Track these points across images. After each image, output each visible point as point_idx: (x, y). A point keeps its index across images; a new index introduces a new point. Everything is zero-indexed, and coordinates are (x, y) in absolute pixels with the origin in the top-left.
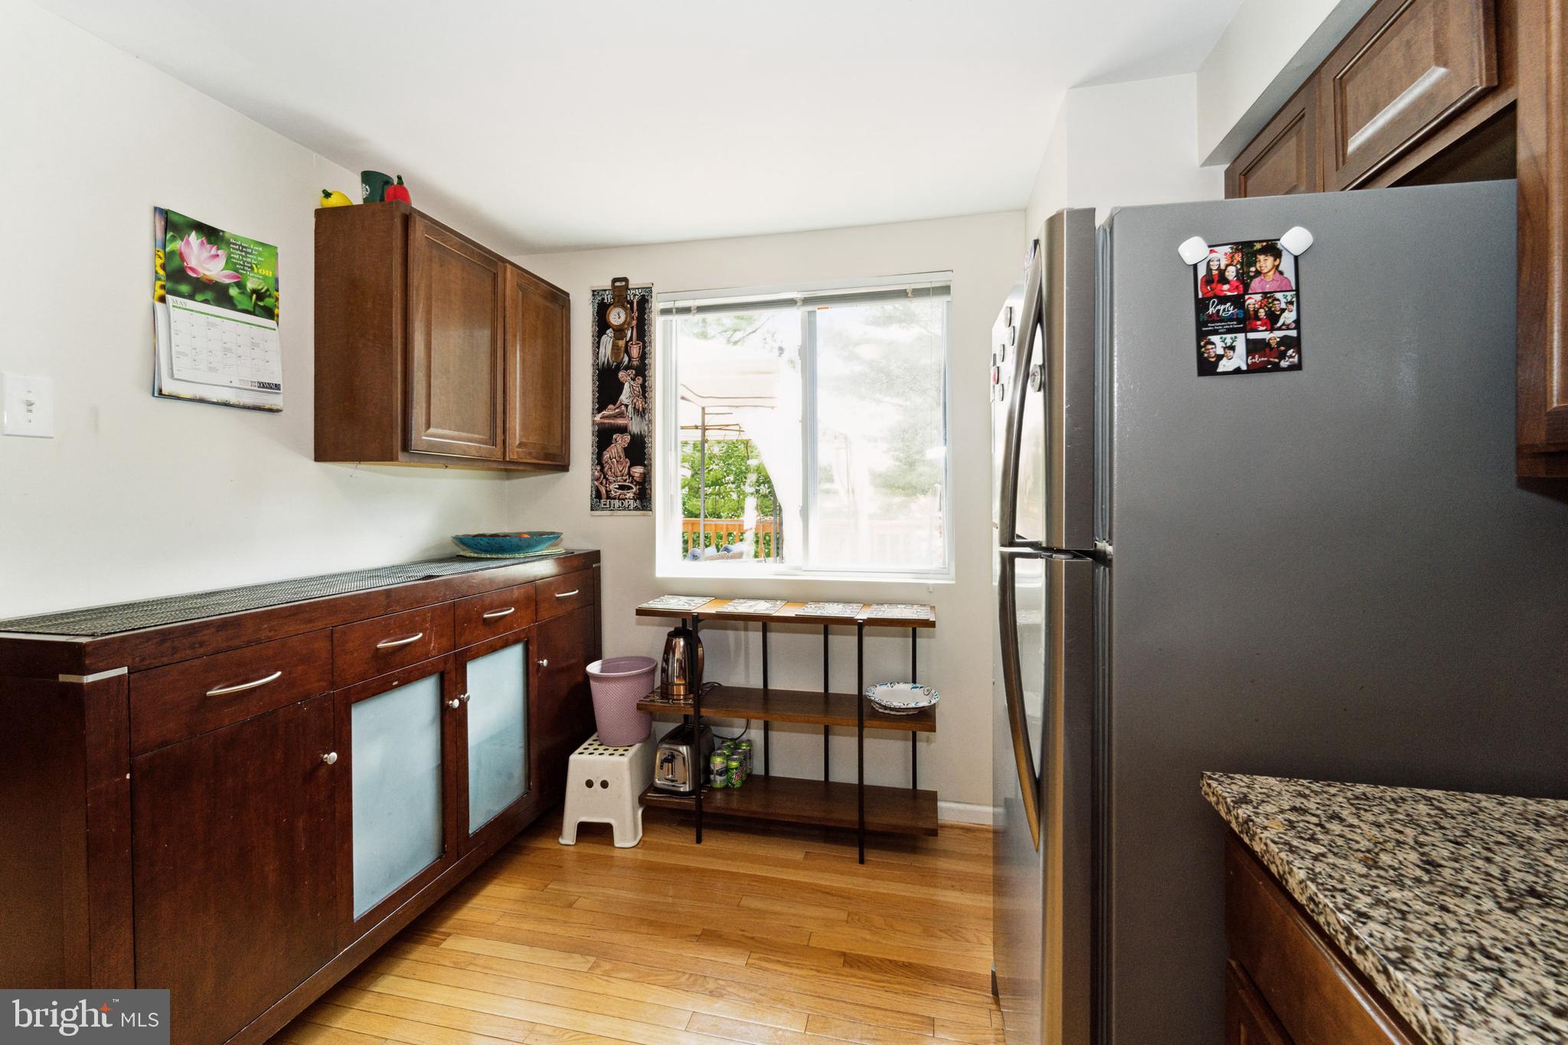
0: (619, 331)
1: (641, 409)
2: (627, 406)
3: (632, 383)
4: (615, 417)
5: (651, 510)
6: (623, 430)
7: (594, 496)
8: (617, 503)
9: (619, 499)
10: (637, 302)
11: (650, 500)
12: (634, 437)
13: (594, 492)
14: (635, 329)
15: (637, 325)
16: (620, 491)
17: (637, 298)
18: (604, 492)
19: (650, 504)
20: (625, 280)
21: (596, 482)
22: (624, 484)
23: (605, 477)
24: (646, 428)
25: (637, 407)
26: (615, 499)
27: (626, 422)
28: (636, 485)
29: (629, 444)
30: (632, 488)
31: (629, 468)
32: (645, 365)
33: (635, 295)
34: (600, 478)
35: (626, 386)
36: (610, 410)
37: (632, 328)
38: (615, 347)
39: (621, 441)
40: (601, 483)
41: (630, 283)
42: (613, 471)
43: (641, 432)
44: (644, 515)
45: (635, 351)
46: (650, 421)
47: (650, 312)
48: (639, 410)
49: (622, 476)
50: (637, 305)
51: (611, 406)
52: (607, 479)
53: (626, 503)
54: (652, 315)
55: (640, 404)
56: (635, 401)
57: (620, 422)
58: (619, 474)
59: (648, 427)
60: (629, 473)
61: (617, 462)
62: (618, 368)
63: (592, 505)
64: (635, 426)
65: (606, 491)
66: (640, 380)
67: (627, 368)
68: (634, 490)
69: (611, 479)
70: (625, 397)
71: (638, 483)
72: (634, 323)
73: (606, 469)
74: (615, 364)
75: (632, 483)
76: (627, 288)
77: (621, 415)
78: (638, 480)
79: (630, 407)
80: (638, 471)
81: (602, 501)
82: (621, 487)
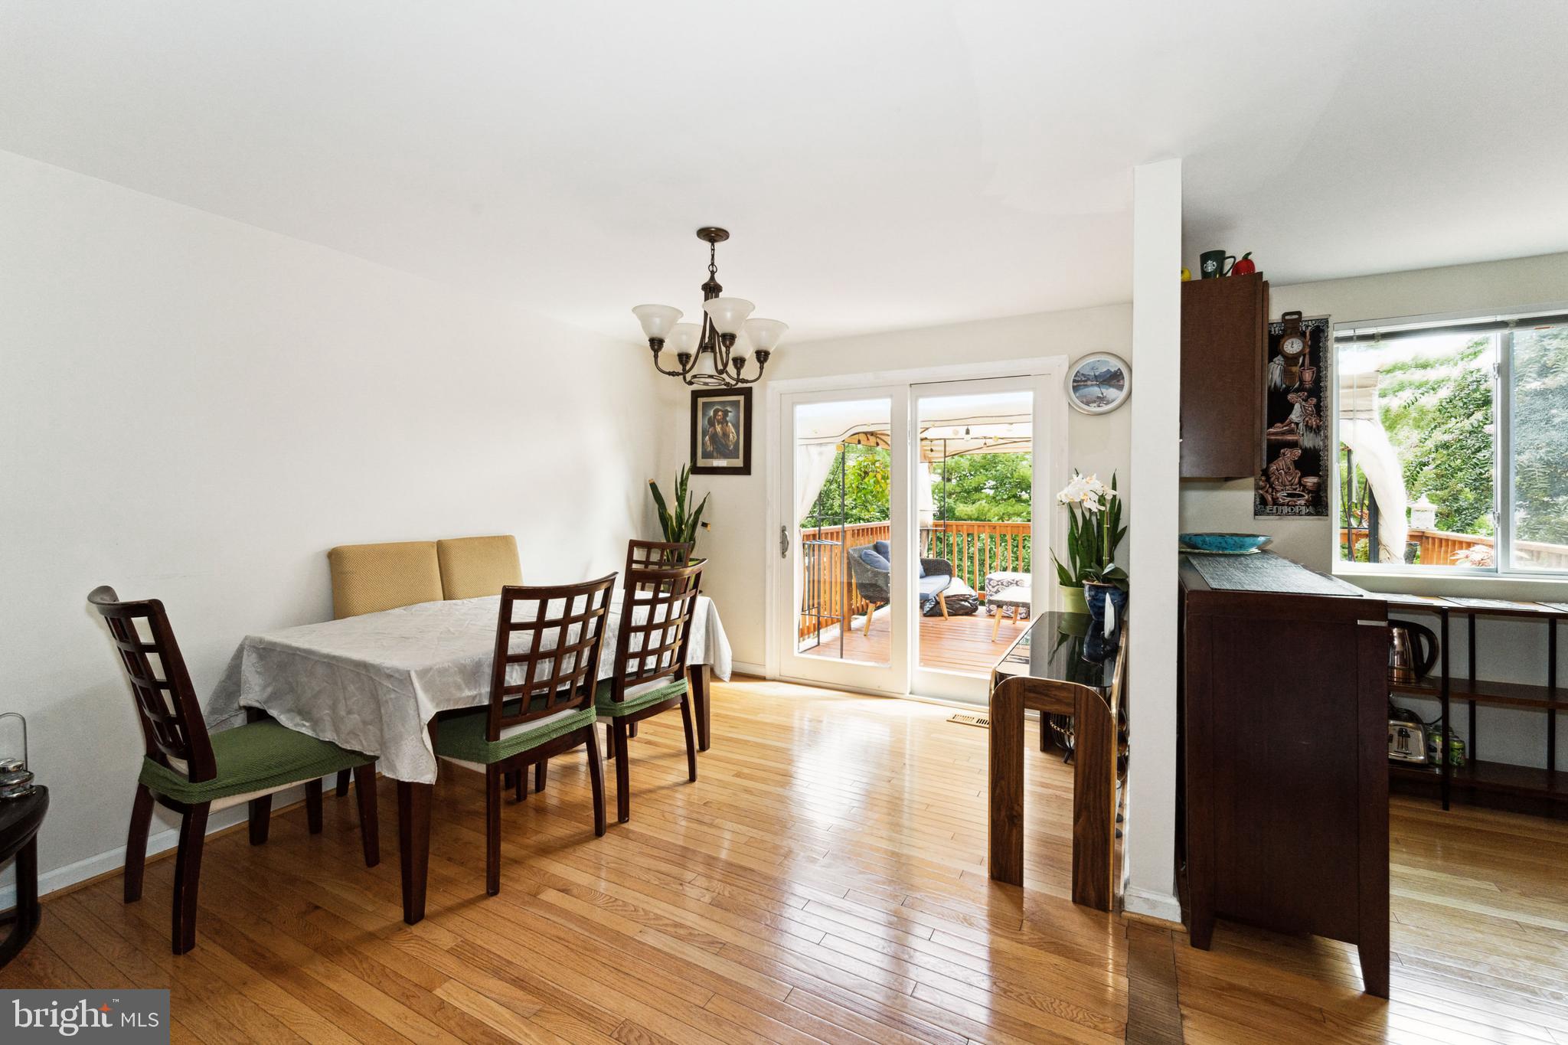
0: (1291, 360)
1: (1314, 426)
2: (1297, 424)
3: (1304, 403)
4: (1283, 433)
5: (1327, 515)
6: (1294, 445)
7: (1258, 503)
8: (1286, 509)
9: (1288, 505)
10: (1310, 332)
11: (1327, 507)
12: (1305, 451)
13: (1258, 500)
14: (1307, 356)
15: (1310, 352)
16: (1289, 499)
17: (1310, 328)
18: (1270, 499)
19: (1327, 510)
20: (1299, 313)
21: (1261, 492)
22: (1294, 492)
23: (1271, 486)
24: (1321, 443)
25: (1309, 424)
26: (1283, 505)
27: (1296, 438)
28: (1308, 494)
29: (1300, 457)
30: (1304, 496)
31: (1300, 478)
32: (1321, 387)
33: (1307, 326)
34: (1266, 486)
35: (1297, 406)
36: (1278, 428)
37: (1304, 356)
38: (1286, 373)
39: (1290, 455)
40: (1267, 492)
41: (1303, 315)
42: (1280, 481)
43: (1314, 447)
44: (1319, 519)
45: (1308, 376)
46: (1326, 437)
47: (1327, 340)
48: (1312, 427)
49: (1292, 485)
50: (1310, 335)
51: (1279, 425)
52: (1273, 488)
53: (1297, 509)
54: (1329, 343)
55: (1313, 422)
56: (1307, 419)
57: (1290, 438)
58: (1288, 483)
59: (1324, 443)
60: (1300, 483)
61: (1286, 473)
62: (1287, 391)
63: (1255, 510)
64: (1308, 441)
65: (1272, 498)
66: (1314, 401)
67: (1297, 391)
68: (1307, 497)
69: (1279, 488)
70: (1295, 415)
71: (1309, 492)
72: (1307, 350)
73: (1272, 479)
74: (1284, 386)
75: (1303, 491)
76: (1300, 319)
77: (1291, 432)
78: (1310, 488)
79: (1301, 425)
80: (1311, 481)
81: (1268, 507)
82: (1289, 495)
